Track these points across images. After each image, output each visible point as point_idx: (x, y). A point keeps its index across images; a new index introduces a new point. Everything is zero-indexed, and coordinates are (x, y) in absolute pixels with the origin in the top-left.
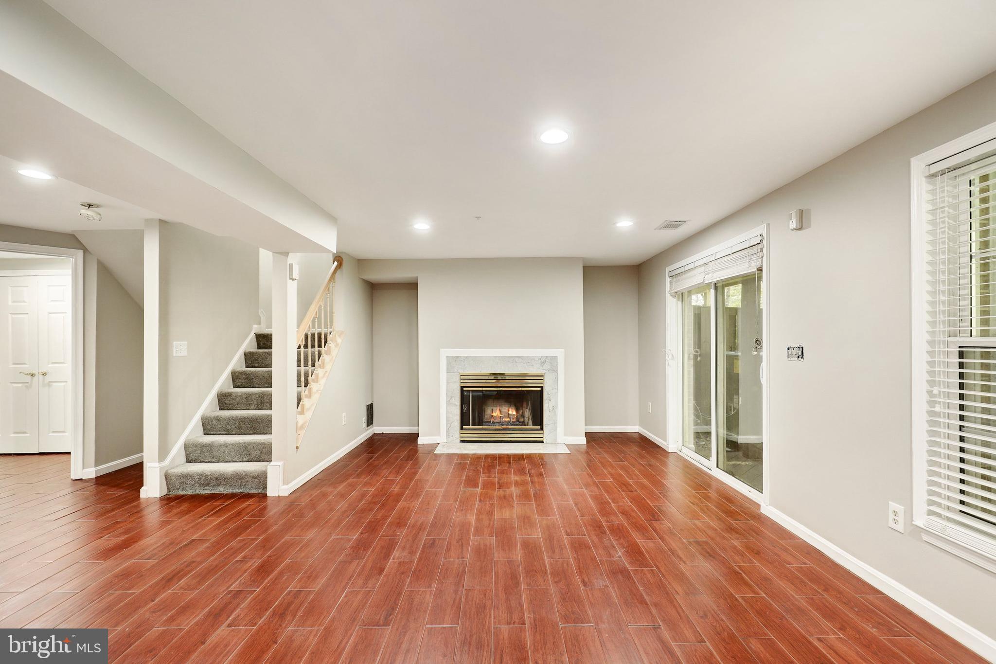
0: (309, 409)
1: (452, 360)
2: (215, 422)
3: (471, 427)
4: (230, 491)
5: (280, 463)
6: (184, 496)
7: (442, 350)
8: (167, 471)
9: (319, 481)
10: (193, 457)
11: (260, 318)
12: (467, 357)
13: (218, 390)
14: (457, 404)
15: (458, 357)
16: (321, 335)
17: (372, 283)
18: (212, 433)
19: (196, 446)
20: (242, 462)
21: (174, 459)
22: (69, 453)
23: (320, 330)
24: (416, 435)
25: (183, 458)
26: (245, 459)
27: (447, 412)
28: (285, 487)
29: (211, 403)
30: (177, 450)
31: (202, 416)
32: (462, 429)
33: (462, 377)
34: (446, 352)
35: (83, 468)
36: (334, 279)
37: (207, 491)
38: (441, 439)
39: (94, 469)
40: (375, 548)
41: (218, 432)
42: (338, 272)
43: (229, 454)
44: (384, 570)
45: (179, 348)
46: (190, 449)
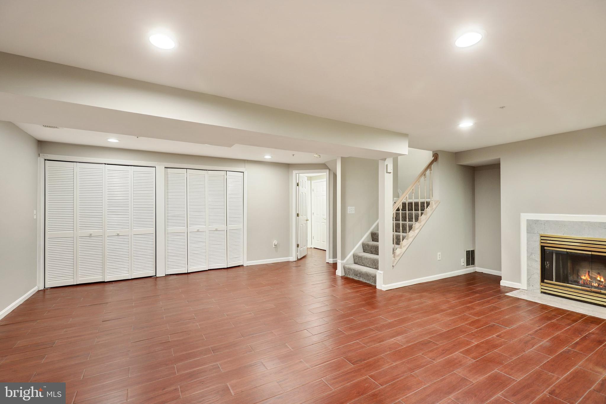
0: (404, 246)
1: (531, 224)
2: (367, 246)
3: (554, 282)
4: (364, 281)
5: (382, 272)
6: (349, 278)
7: (522, 215)
8: (344, 265)
9: (408, 289)
10: (356, 261)
11: (399, 194)
12: (547, 221)
13: (371, 231)
14: (537, 260)
15: (538, 221)
16: (419, 203)
17: (474, 167)
18: (366, 252)
19: (357, 257)
20: (373, 268)
21: (347, 260)
22: (326, 250)
23: (416, 200)
24: (499, 278)
25: (352, 261)
26: (374, 267)
27: (528, 265)
28: (384, 286)
29: (367, 237)
30: (350, 256)
31: (362, 243)
32: (542, 281)
33: (542, 238)
34: (525, 217)
35: (329, 258)
36: (430, 168)
37: (356, 278)
38: (523, 285)
39: (332, 260)
40: (393, 330)
41: (368, 252)
42: (435, 163)
43: (368, 263)
44: (383, 342)
45: (351, 210)
46: (355, 257)
